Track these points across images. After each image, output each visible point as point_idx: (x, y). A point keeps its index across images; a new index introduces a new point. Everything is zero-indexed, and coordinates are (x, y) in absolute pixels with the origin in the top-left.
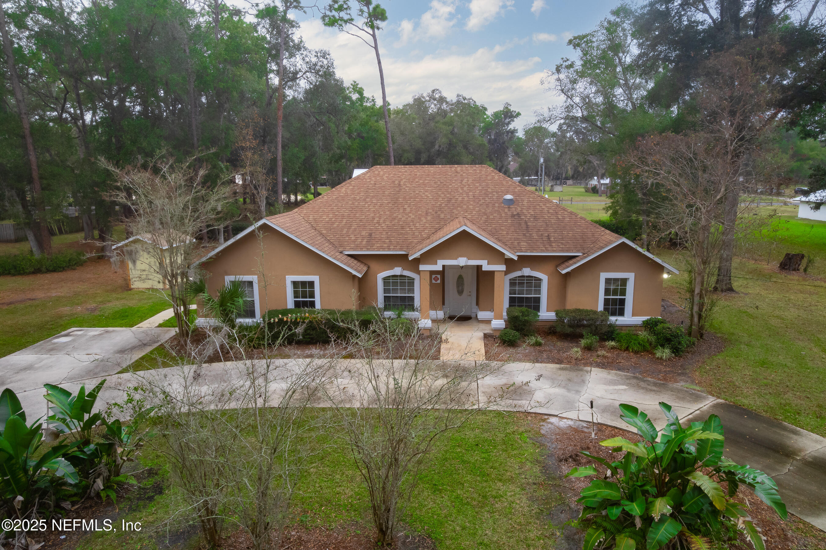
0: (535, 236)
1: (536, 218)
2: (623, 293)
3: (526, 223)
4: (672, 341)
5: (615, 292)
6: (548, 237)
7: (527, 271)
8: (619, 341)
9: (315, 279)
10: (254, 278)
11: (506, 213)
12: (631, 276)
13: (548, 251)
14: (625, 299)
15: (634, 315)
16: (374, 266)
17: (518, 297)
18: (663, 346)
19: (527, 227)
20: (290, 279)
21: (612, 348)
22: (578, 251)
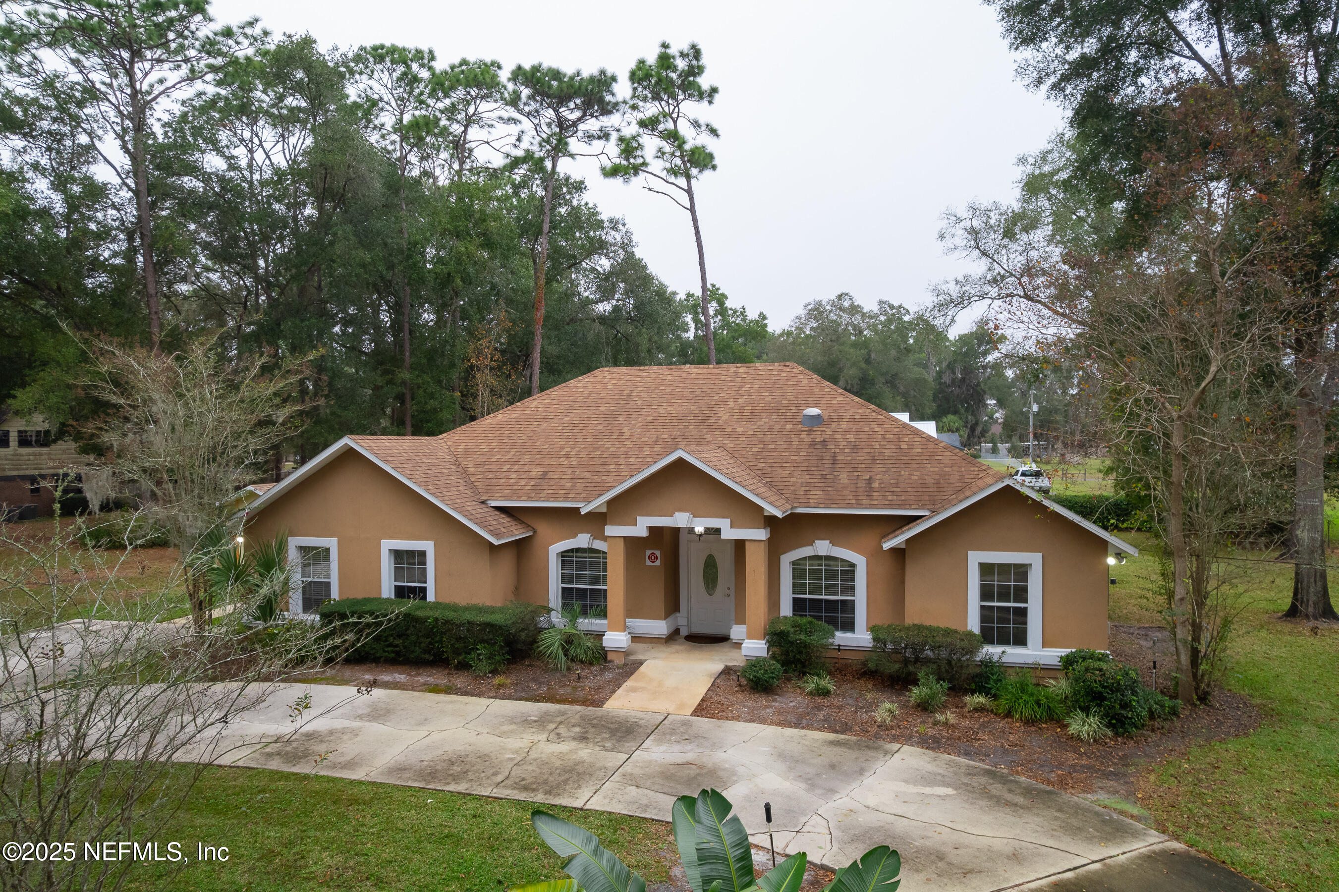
0: (844, 479)
1: (855, 448)
2: (1021, 594)
3: (834, 456)
4: (1105, 699)
5: (1004, 595)
6: (870, 481)
7: (823, 547)
8: (995, 697)
9: (428, 546)
10: (331, 543)
11: (801, 440)
12: (1034, 560)
13: (859, 505)
14: (1026, 609)
15: (1045, 644)
16: (544, 529)
17: (810, 599)
18: (1086, 710)
19: (834, 461)
20: (388, 545)
21: (976, 710)
22: (922, 507)
